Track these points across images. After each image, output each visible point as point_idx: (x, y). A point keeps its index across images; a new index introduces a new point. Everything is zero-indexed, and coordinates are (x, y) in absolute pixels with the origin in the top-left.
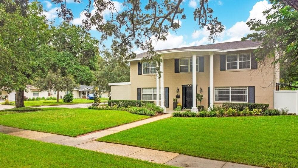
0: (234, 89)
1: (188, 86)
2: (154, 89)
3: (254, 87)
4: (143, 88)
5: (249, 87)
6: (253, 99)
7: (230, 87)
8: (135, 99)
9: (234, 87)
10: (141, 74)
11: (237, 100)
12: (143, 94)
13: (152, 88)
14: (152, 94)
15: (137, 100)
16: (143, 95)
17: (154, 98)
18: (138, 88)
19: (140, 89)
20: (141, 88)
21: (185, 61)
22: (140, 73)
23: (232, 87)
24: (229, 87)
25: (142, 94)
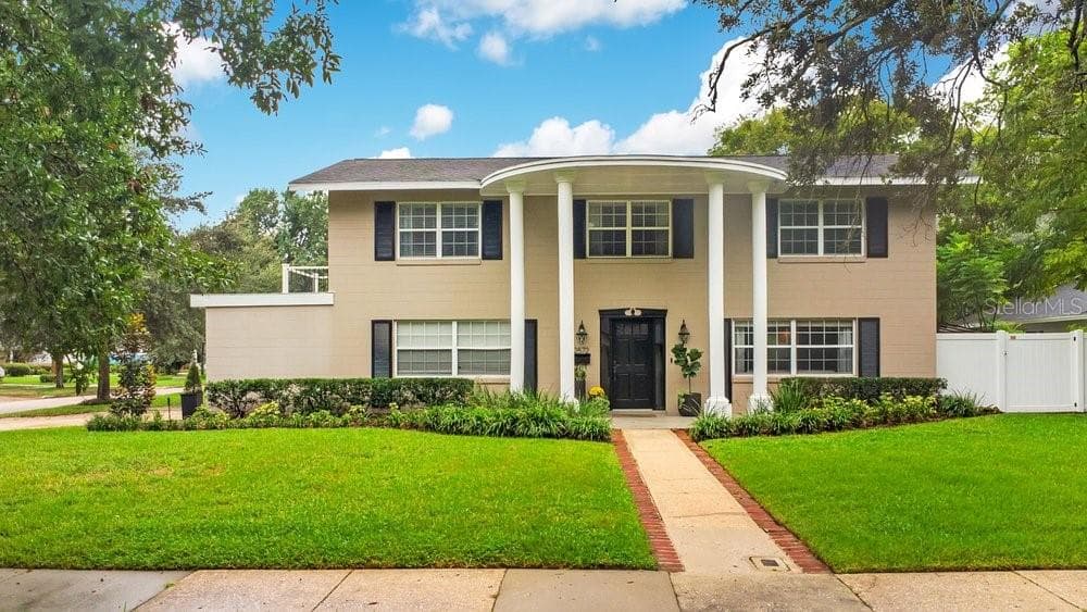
0: (806, 329)
1: (628, 313)
2: (461, 326)
3: (878, 320)
4: (400, 322)
5: (861, 320)
6: (874, 364)
7: (792, 319)
8: (363, 371)
9: (806, 320)
10: (392, 258)
11: (817, 367)
12: (398, 351)
13: (449, 322)
14: (450, 351)
15: (370, 377)
16: (402, 355)
17: (459, 368)
18: (374, 322)
19: (387, 326)
20: (390, 323)
21: (607, 209)
22: (384, 252)
23: (798, 321)
24: (789, 321)
25: (395, 348)
